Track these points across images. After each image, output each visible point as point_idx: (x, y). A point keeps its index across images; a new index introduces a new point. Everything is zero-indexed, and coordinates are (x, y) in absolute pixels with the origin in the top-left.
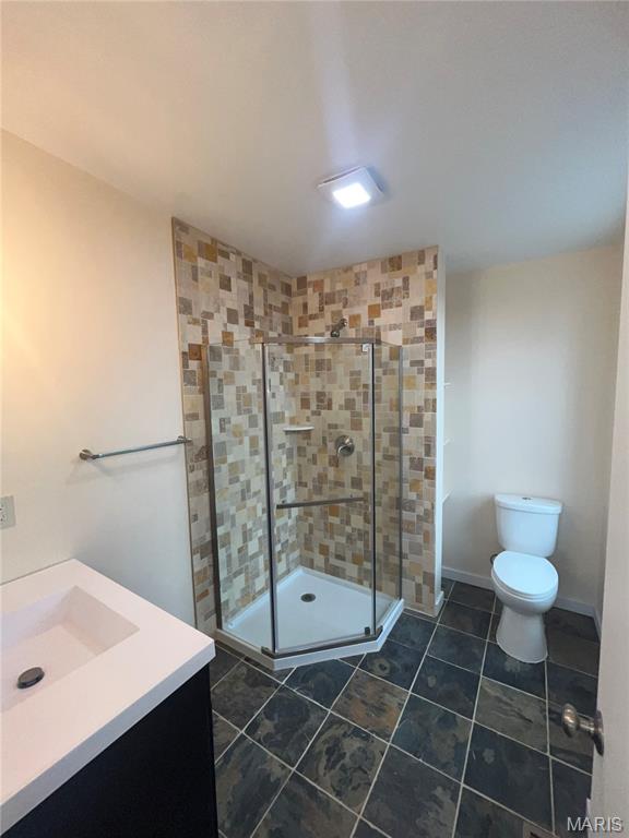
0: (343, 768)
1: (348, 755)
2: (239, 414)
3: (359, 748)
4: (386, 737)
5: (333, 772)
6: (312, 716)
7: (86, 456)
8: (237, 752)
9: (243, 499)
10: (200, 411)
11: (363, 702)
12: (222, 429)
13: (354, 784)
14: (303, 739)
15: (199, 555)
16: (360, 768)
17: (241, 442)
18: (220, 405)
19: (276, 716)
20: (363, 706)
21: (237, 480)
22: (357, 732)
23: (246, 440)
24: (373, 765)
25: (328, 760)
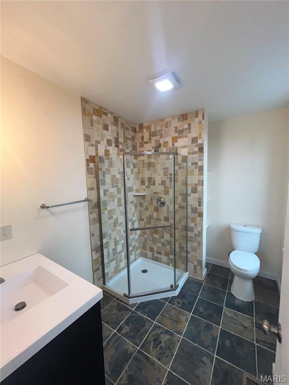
0: (161, 348)
1: (163, 342)
2: (112, 187)
3: (168, 339)
4: (181, 334)
5: (156, 349)
6: (147, 325)
7: (43, 207)
8: (113, 340)
9: (115, 226)
10: (95, 187)
11: (170, 319)
12: (105, 195)
13: (166, 355)
14: (143, 335)
15: (95, 252)
16: (168, 347)
17: (114, 200)
18: (104, 184)
19: (130, 324)
20: (170, 320)
21: (112, 218)
22: (167, 332)
23: (116, 199)
24: (174, 346)
25: (154, 344)
